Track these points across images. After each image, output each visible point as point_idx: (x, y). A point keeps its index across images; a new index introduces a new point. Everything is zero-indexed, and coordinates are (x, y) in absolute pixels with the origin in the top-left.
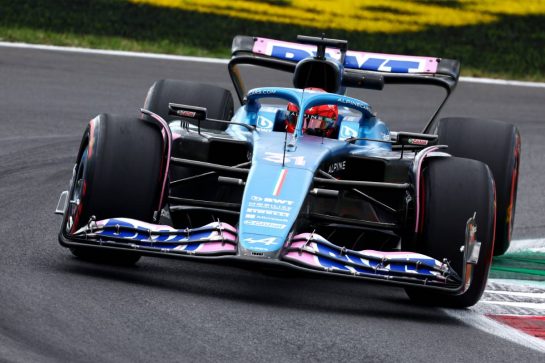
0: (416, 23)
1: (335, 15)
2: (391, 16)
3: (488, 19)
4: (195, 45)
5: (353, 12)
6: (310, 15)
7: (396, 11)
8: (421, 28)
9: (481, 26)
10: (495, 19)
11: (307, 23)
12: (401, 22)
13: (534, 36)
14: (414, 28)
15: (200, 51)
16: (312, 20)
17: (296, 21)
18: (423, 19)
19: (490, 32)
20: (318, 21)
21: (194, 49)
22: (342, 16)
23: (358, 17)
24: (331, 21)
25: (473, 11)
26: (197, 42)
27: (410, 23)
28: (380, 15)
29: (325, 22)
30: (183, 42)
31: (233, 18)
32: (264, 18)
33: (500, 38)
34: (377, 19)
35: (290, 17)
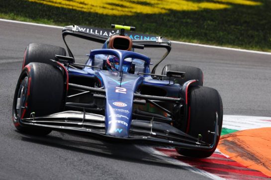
0: (131, 12)
1: (93, 6)
2: (119, 8)
3: (164, 11)
4: (26, 16)
5: (102, 5)
6: (81, 6)
7: (122, 6)
8: (133, 14)
9: (160, 14)
10: (167, 11)
11: (80, 9)
12: (123, 11)
13: (184, 21)
14: (130, 14)
15: (28, 20)
16: (82, 8)
17: (74, 8)
18: (134, 10)
19: (164, 18)
20: (84, 8)
21: (25, 19)
22: (96, 6)
23: (104, 8)
24: (91, 9)
25: (158, 7)
26: (27, 15)
27: (128, 12)
28: (114, 7)
29: (88, 9)
30: (20, 14)
31: (45, 5)
32: (60, 6)
33: (168, 20)
34: (113, 9)
35: (72, 6)
